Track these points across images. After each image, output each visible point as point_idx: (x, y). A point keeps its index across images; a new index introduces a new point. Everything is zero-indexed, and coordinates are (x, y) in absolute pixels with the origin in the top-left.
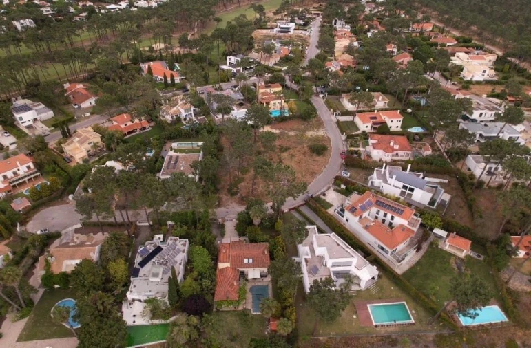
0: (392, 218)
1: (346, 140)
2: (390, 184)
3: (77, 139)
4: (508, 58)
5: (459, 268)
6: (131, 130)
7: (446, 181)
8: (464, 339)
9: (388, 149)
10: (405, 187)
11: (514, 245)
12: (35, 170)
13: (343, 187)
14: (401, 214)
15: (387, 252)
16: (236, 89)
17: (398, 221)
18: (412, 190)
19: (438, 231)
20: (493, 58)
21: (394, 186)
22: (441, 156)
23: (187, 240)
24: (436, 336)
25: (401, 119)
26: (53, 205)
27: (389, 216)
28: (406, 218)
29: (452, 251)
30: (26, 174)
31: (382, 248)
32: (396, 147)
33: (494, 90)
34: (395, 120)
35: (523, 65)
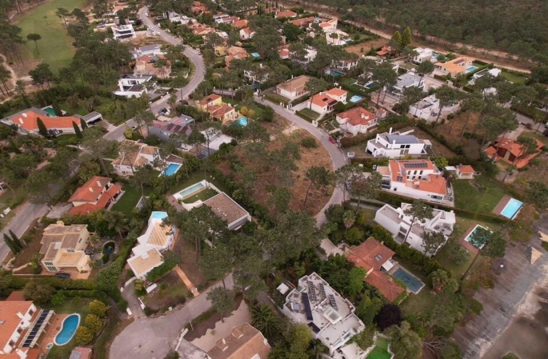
0: (421, 173)
1: (319, 126)
2: (390, 149)
3: (58, 245)
4: (346, 21)
5: (476, 186)
6: (105, 204)
7: (412, 131)
8: (520, 227)
9: (363, 122)
10: (402, 147)
11: (490, 157)
12: (42, 311)
13: (361, 165)
14: (427, 166)
15: (441, 198)
16: (167, 113)
17: (426, 172)
18: (408, 147)
19: (448, 168)
20: (335, 23)
21: (394, 149)
22: (390, 113)
23: (314, 273)
24: (509, 234)
25: (346, 94)
26: (117, 333)
27: (419, 172)
28: (432, 168)
29: (464, 177)
30: (35, 322)
31: (435, 197)
32: (367, 118)
33: (362, 49)
34: (342, 96)
35: (358, 25)
